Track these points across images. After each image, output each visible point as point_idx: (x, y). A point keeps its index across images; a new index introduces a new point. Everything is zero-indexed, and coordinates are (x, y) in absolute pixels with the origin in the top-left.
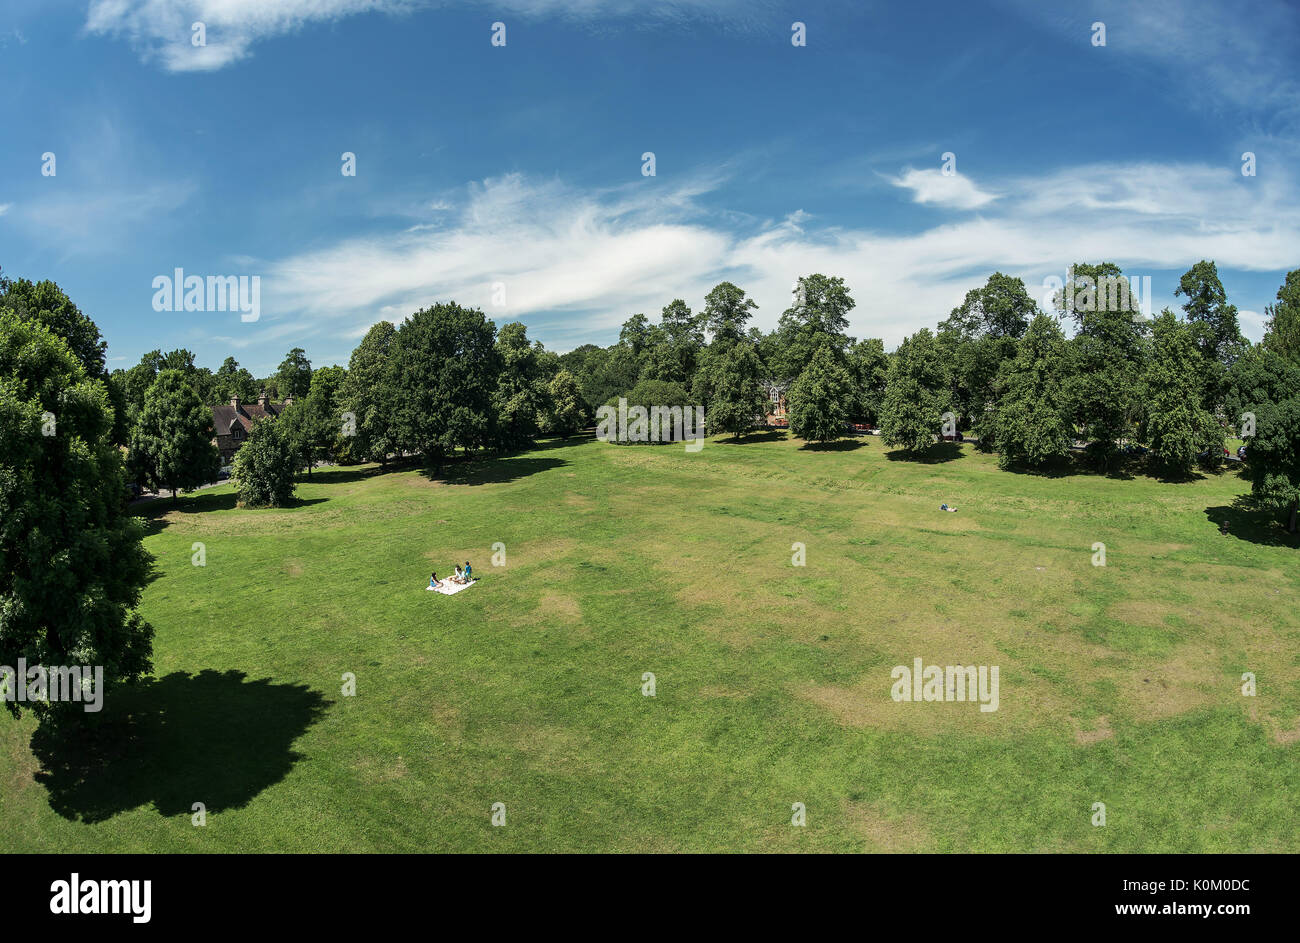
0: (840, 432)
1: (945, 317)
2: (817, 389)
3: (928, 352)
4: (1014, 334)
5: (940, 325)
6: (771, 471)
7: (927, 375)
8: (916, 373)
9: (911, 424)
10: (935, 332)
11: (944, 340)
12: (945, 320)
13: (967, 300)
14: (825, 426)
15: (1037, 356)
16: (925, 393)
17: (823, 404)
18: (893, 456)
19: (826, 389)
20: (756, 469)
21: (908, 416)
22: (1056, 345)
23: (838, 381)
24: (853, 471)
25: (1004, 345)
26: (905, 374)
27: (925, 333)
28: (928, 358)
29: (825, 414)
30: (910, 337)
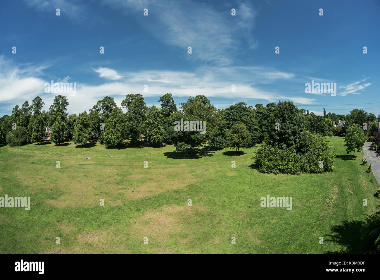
0: (64, 141)
1: (92, 108)
2: (57, 128)
3: (85, 117)
4: (110, 112)
5: (90, 110)
6: (45, 152)
7: (85, 124)
8: (82, 123)
9: (81, 137)
10: (88, 113)
11: (91, 114)
12: (91, 109)
13: (98, 103)
14: (59, 139)
15: (114, 118)
16: (84, 129)
17: (58, 132)
18: (77, 147)
19: (59, 128)
20: (42, 152)
21: (80, 135)
22: (119, 115)
23: (62, 126)
24: (66, 151)
25: (106, 115)
26: (79, 124)
27: (85, 112)
28: (85, 119)
29: (59, 136)
30: (81, 114)
